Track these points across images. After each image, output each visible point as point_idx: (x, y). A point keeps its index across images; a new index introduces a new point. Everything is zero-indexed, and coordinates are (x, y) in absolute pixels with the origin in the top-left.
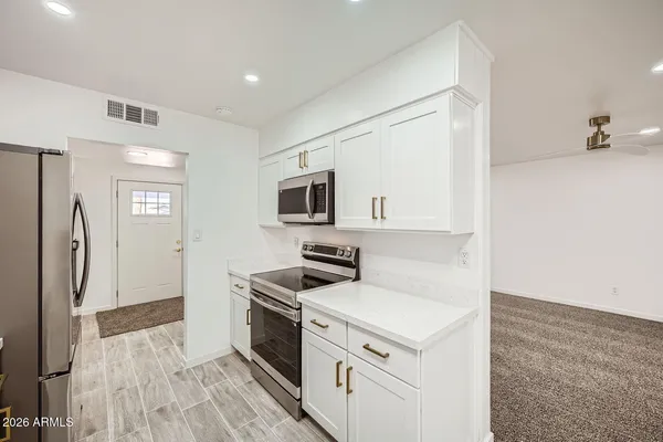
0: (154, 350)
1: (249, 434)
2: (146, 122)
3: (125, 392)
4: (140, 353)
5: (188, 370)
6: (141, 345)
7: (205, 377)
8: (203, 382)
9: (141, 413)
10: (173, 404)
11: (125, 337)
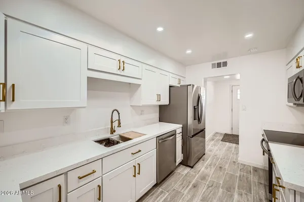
0: (233, 151)
1: (241, 195)
2: (223, 66)
3: (216, 157)
4: (228, 150)
5: (238, 163)
6: (230, 148)
7: (243, 169)
8: (241, 169)
9: (216, 164)
10: (225, 169)
11: (228, 143)
